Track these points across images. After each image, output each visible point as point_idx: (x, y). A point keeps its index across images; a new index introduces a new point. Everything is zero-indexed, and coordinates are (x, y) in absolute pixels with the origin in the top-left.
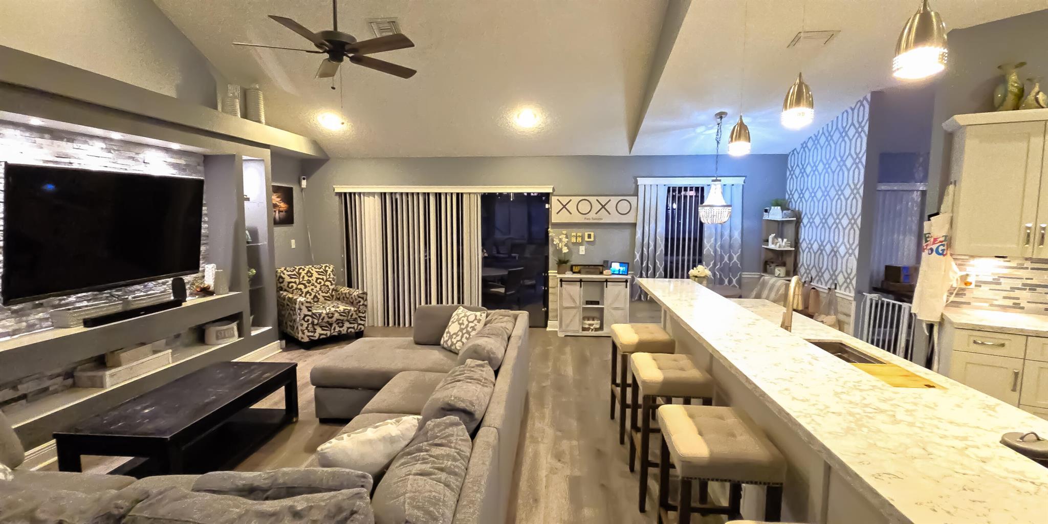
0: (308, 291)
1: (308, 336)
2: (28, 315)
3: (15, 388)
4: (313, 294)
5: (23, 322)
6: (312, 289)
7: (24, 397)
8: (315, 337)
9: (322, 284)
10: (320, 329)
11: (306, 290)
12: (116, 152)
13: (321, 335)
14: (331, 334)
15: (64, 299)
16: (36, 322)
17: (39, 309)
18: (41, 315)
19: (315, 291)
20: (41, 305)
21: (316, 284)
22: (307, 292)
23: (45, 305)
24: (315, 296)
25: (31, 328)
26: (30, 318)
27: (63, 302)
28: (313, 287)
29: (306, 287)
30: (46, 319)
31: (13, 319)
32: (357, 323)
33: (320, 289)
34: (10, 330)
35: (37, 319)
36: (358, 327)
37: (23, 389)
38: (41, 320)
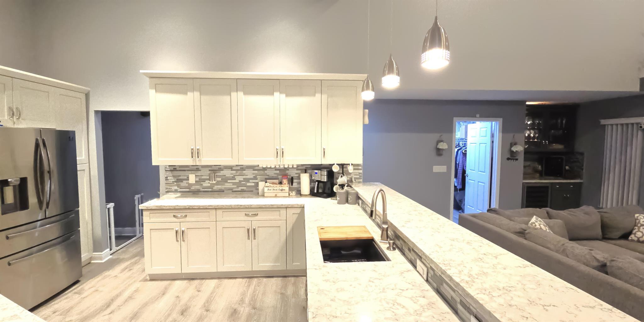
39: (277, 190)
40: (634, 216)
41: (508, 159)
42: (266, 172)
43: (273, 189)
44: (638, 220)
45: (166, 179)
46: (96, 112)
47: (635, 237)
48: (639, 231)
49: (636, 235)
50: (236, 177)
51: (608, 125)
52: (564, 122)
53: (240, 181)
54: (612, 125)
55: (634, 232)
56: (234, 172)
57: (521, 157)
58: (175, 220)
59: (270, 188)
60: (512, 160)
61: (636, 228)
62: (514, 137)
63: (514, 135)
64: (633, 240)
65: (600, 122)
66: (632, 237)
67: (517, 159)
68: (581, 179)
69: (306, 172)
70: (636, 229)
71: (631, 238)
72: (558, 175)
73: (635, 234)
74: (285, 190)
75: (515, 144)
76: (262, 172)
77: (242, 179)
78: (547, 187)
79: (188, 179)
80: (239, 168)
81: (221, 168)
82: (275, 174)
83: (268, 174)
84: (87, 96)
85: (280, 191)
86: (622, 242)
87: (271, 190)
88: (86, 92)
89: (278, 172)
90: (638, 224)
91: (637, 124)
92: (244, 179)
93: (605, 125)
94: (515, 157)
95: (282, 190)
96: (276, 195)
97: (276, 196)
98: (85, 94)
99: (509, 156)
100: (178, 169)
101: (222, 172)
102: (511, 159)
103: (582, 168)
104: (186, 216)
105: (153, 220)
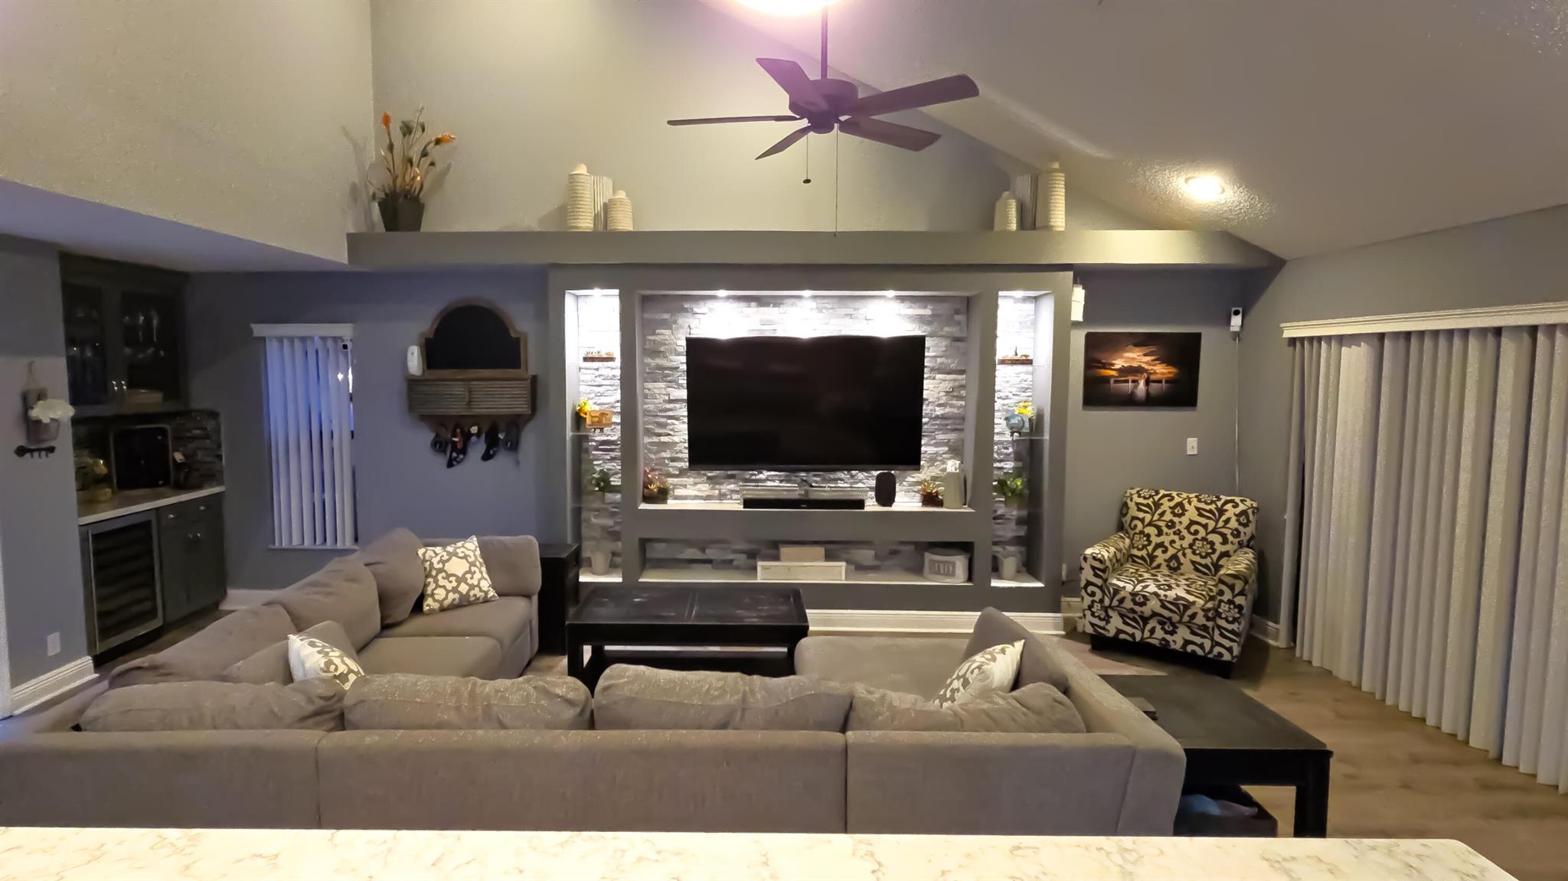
0: (1163, 543)
1: (1093, 625)
2: (721, 484)
3: (703, 550)
4: (1171, 551)
5: (716, 489)
6: (1173, 542)
7: (709, 561)
8: (1108, 631)
9: (1199, 537)
10: (1121, 620)
11: (1159, 540)
12: (830, 311)
13: (1119, 631)
14: (1142, 638)
15: (755, 475)
16: (728, 493)
17: (732, 480)
18: (732, 487)
19: (1177, 545)
20: (732, 477)
21: (1185, 533)
22: (1161, 545)
23: (737, 477)
24: (1175, 557)
25: (722, 497)
26: (722, 487)
27: (754, 477)
28: (1176, 538)
29: (1160, 533)
30: (737, 492)
31: (707, 485)
32: (1212, 639)
33: (1191, 546)
34: (704, 494)
35: (728, 490)
36: (1212, 647)
37: (711, 553)
38: (733, 491)
40: (417, 554)
41: (21, 451)
44: (427, 561)
47: (435, 600)
48: (438, 586)
49: (437, 597)
51: (271, 338)
52: (155, 322)
54: (280, 340)
55: (429, 590)
57: (64, 442)
60: (36, 454)
61: (430, 580)
62: (30, 370)
63: (31, 364)
64: (432, 612)
65: (251, 331)
66: (429, 604)
67: (51, 450)
68: (220, 483)
70: (429, 583)
71: (428, 608)
72: (161, 482)
73: (432, 595)
75: (41, 396)
78: (147, 524)
86: (418, 622)
90: (431, 571)
91: (335, 339)
93: (263, 339)
94: (43, 441)
99: (22, 441)
102: (31, 451)
103: (219, 453)
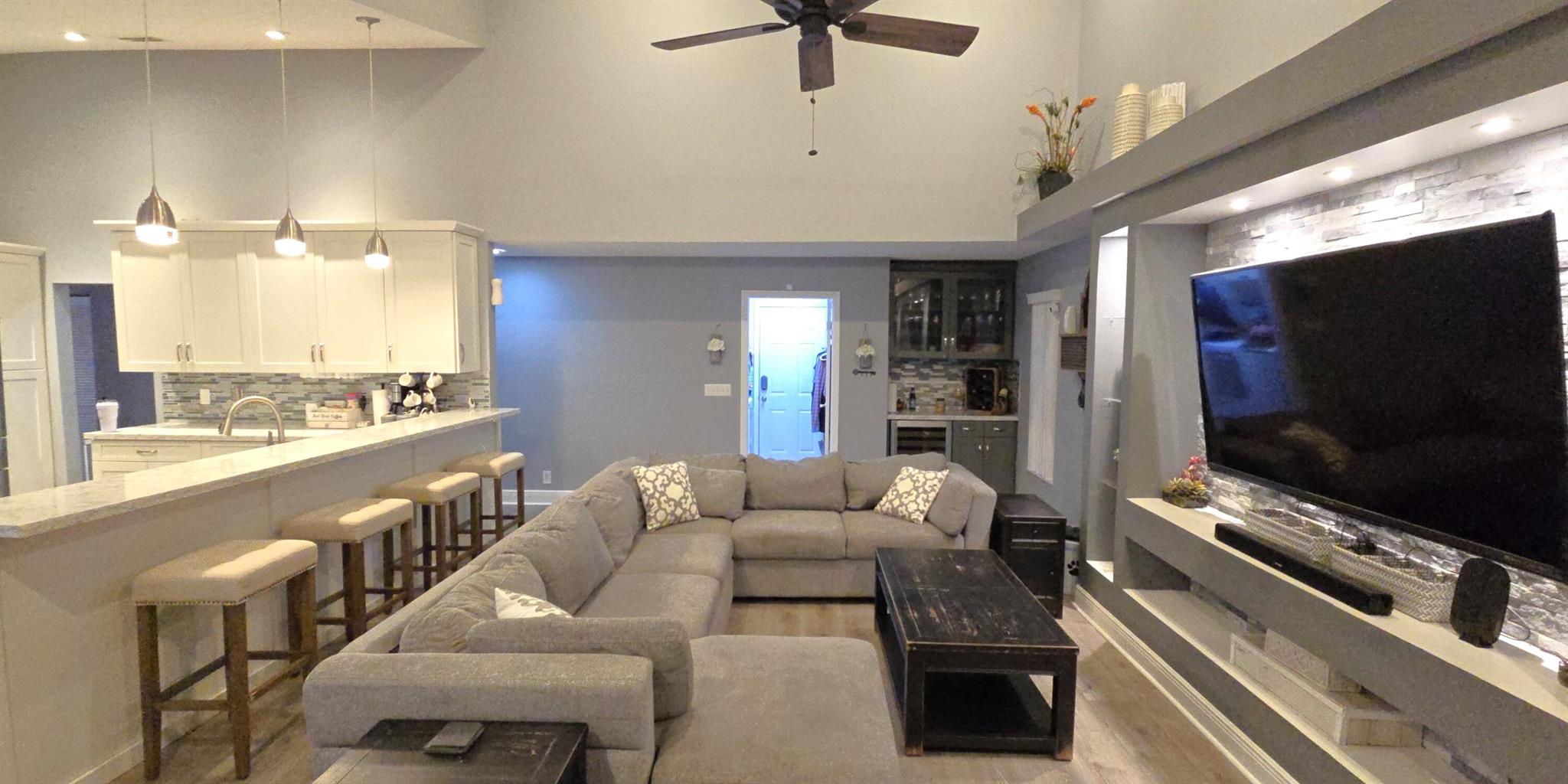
39: (328, 417)
41: (856, 372)
42: (325, 387)
43: (323, 416)
45: (165, 397)
46: (58, 287)
50: (275, 395)
53: (283, 403)
56: (274, 386)
57: (881, 369)
58: (137, 457)
59: (316, 414)
60: (865, 375)
67: (873, 373)
68: (1017, 414)
69: (383, 388)
74: (341, 417)
76: (318, 388)
77: (286, 399)
78: (943, 430)
79: (198, 398)
80: (280, 379)
81: (250, 379)
82: (340, 390)
83: (329, 390)
84: (42, 259)
85: (334, 419)
87: (318, 416)
88: (40, 254)
89: (344, 387)
92: (289, 398)
94: (869, 367)
95: (337, 417)
96: (327, 425)
97: (327, 428)
98: (37, 259)
99: (857, 367)
100: (182, 379)
101: (253, 385)
102: (862, 373)
104: (155, 452)
105: (107, 457)
